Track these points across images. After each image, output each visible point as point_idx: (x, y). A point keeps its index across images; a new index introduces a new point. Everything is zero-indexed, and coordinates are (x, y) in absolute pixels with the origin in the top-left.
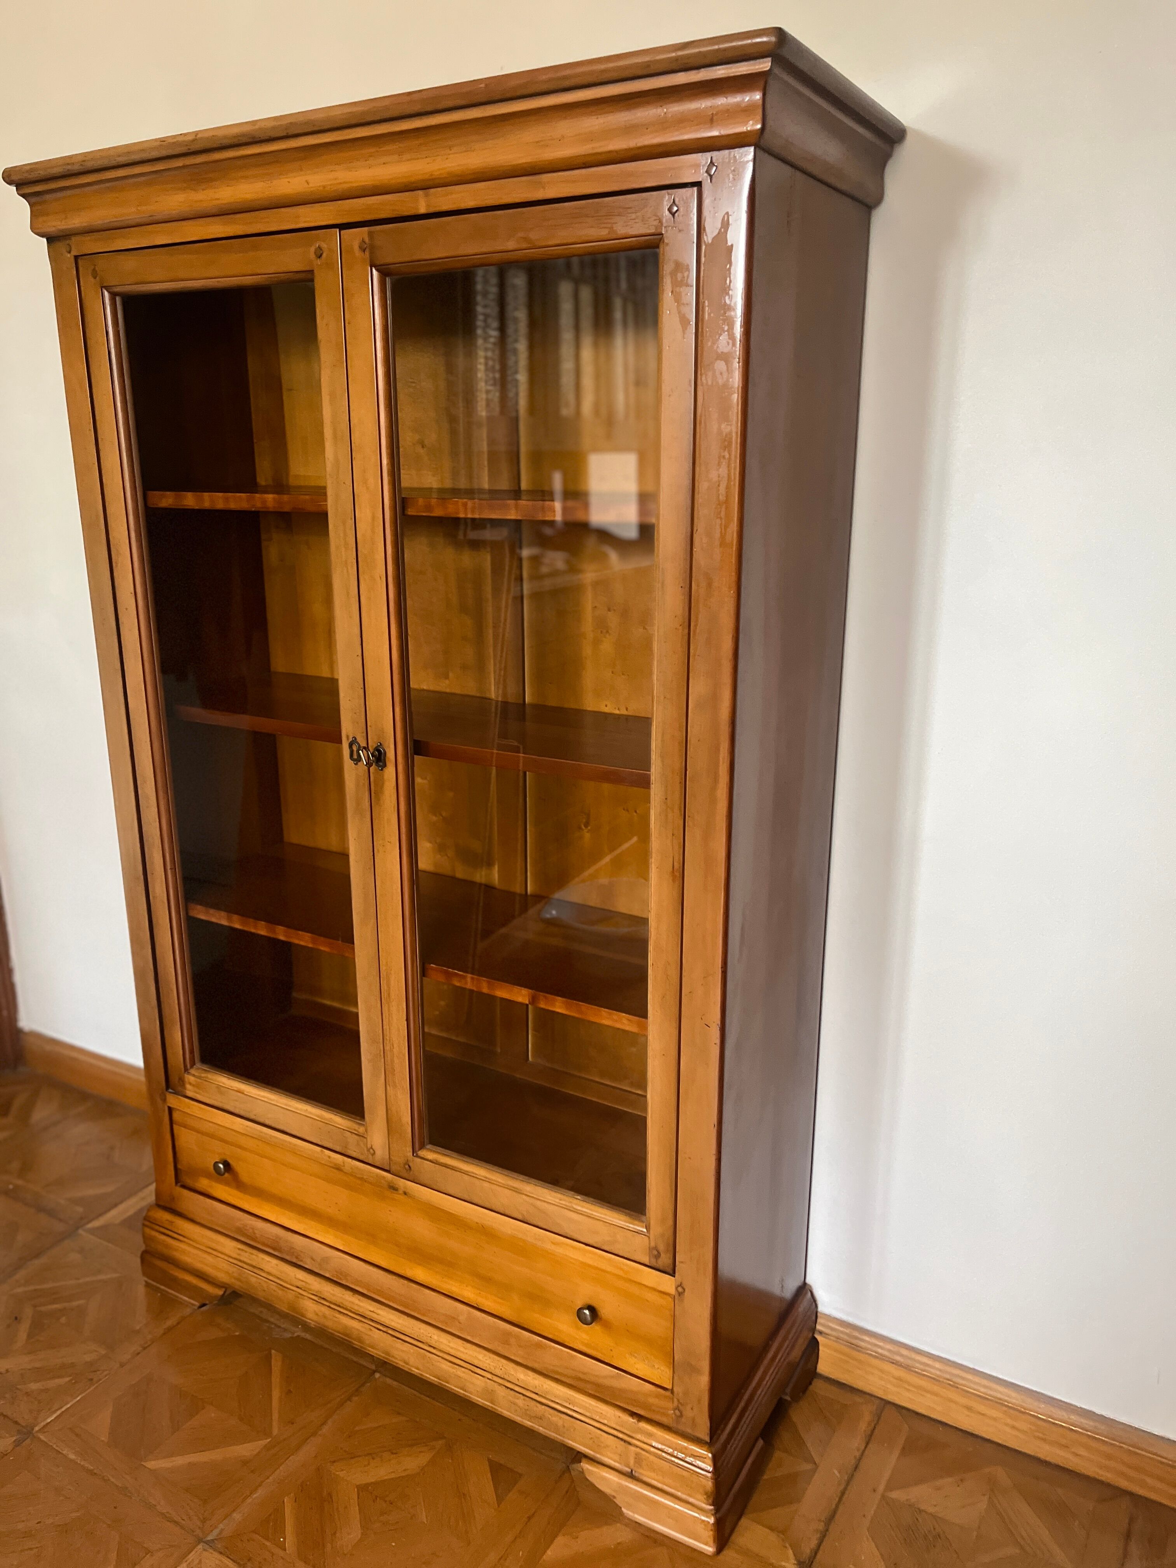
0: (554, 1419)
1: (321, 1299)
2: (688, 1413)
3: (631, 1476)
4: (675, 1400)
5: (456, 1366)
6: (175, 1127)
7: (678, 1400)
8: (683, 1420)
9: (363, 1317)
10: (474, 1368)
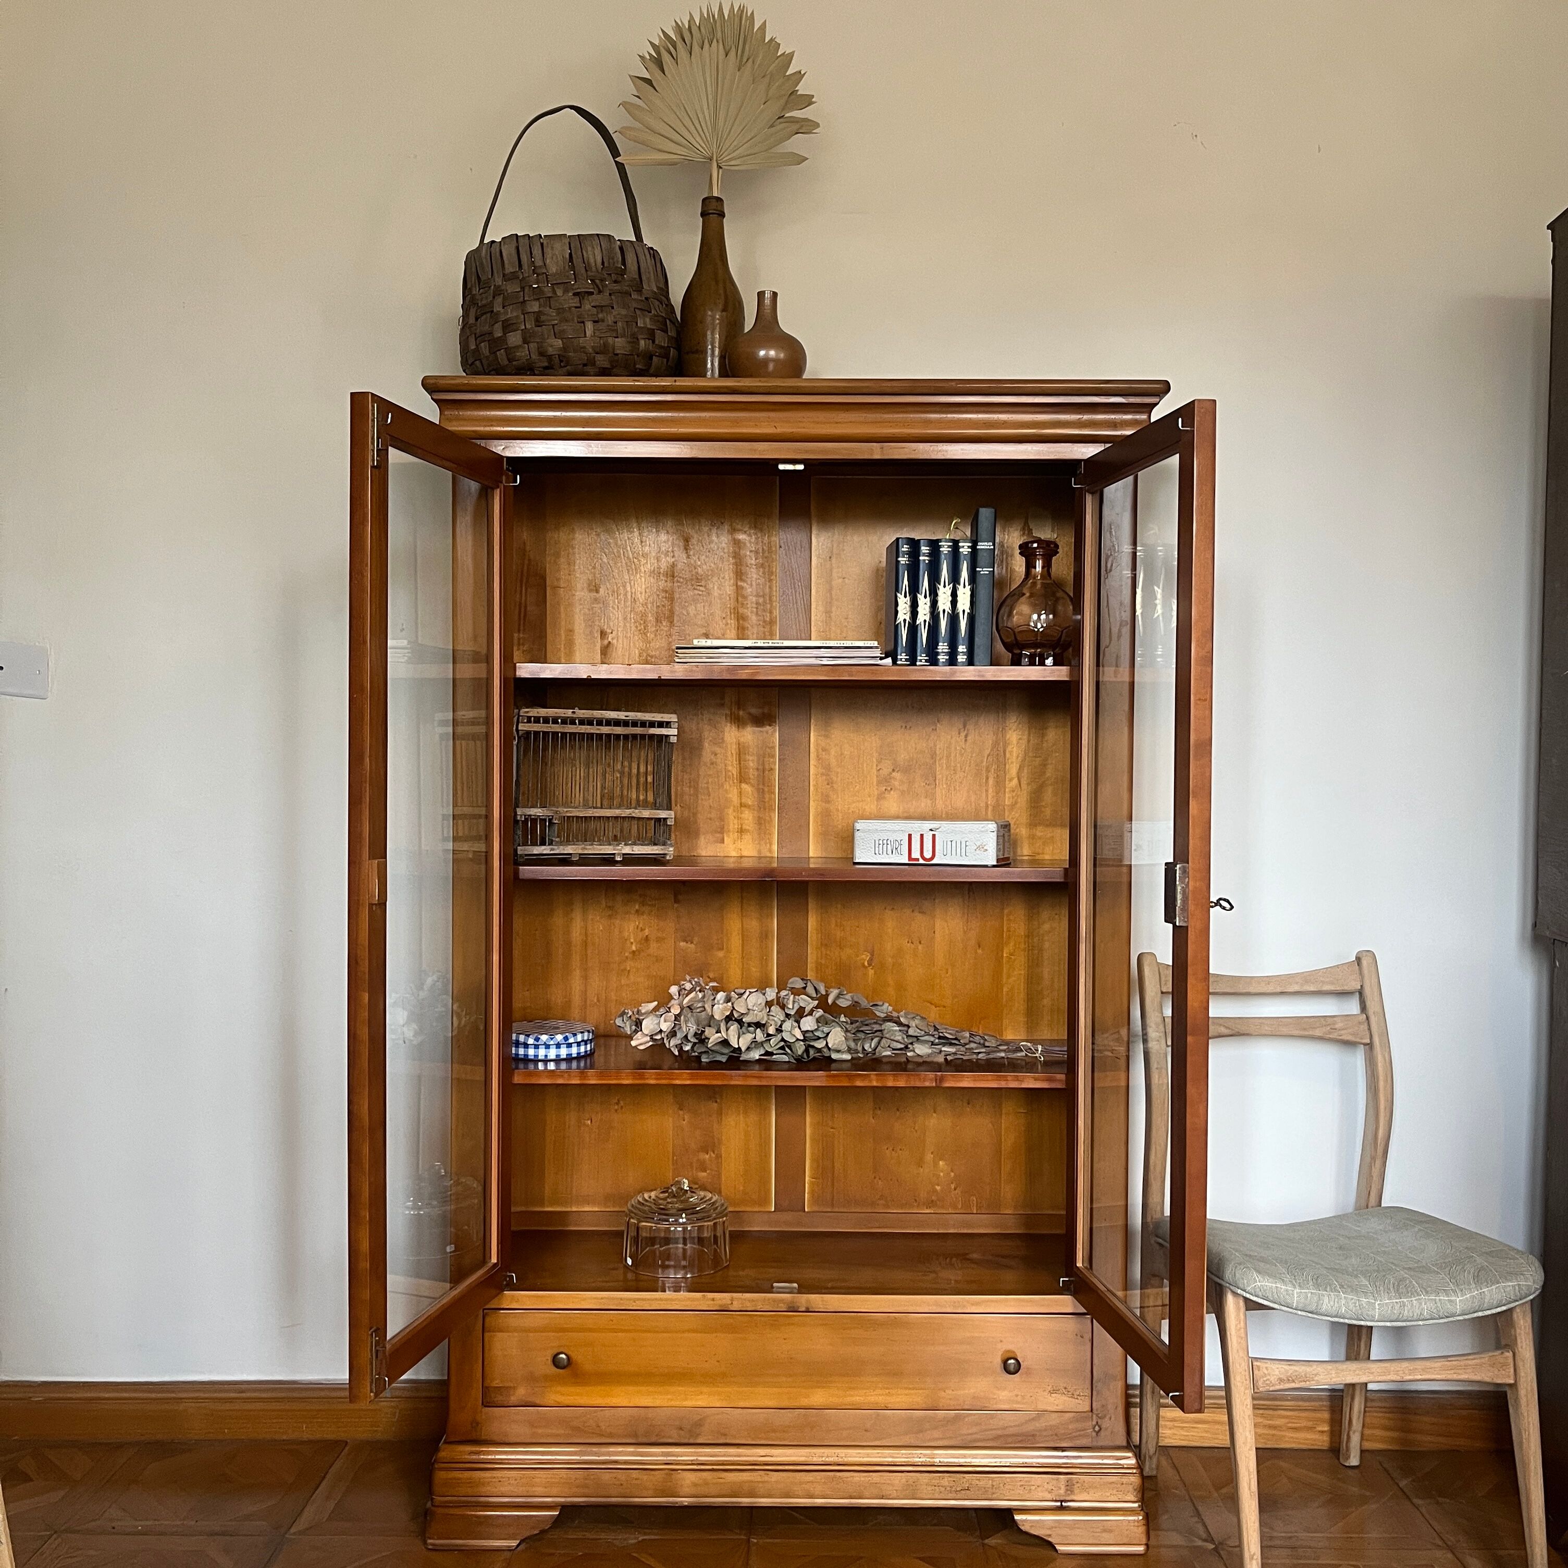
0: (982, 1483)
1: (699, 1467)
2: (1105, 1423)
3: (1061, 1509)
4: (1094, 1416)
5: (871, 1474)
6: (486, 1334)
7: (1097, 1415)
8: (1102, 1433)
9: (753, 1467)
10: (892, 1469)
